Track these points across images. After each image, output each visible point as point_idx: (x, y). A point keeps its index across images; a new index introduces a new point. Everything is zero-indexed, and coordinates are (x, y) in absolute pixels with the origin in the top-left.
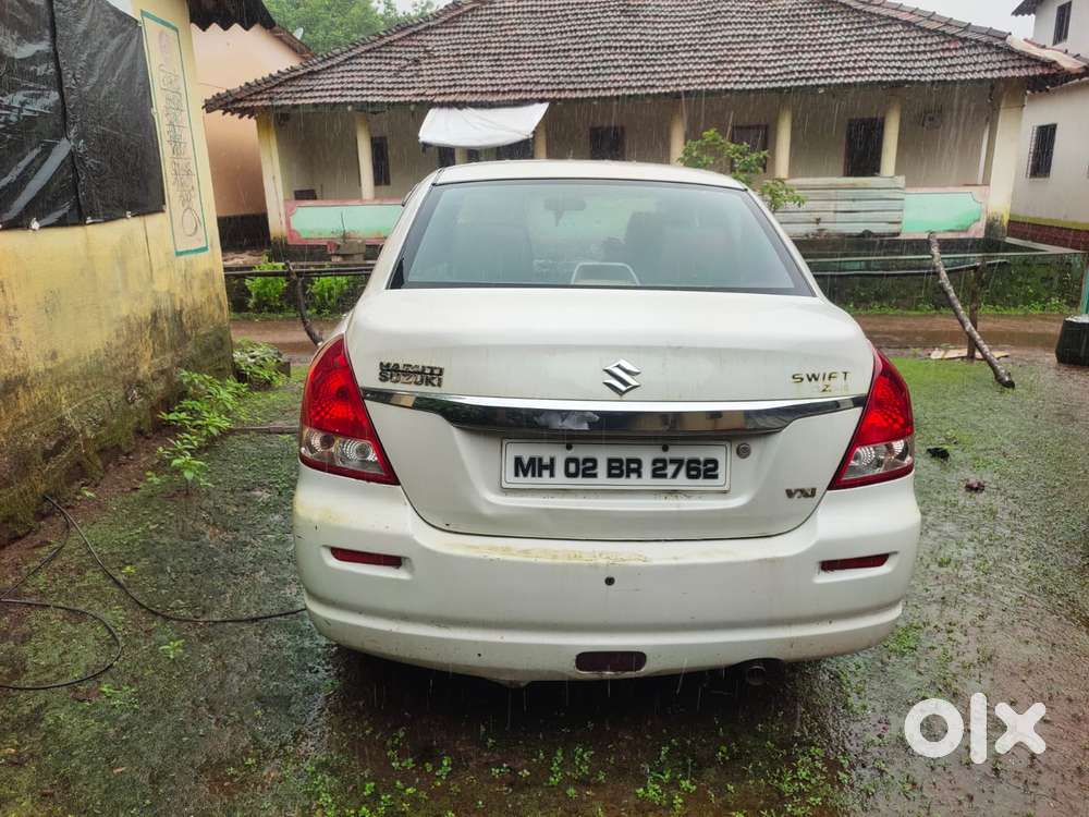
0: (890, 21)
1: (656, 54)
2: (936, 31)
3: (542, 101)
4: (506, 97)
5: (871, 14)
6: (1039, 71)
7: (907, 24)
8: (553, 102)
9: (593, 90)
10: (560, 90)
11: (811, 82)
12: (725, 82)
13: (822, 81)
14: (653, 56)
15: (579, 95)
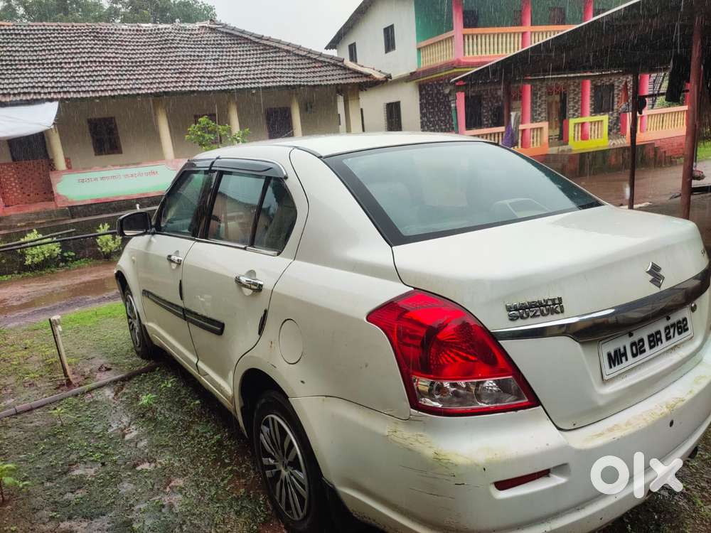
0: (278, 50)
1: (133, 67)
2: (305, 56)
3: (51, 100)
4: (18, 98)
5: (266, 45)
6: (365, 80)
7: (288, 51)
8: (62, 101)
9: (93, 91)
10: (65, 92)
11: (246, 86)
12: (191, 86)
13: (253, 86)
14: (131, 68)
15: (83, 95)
